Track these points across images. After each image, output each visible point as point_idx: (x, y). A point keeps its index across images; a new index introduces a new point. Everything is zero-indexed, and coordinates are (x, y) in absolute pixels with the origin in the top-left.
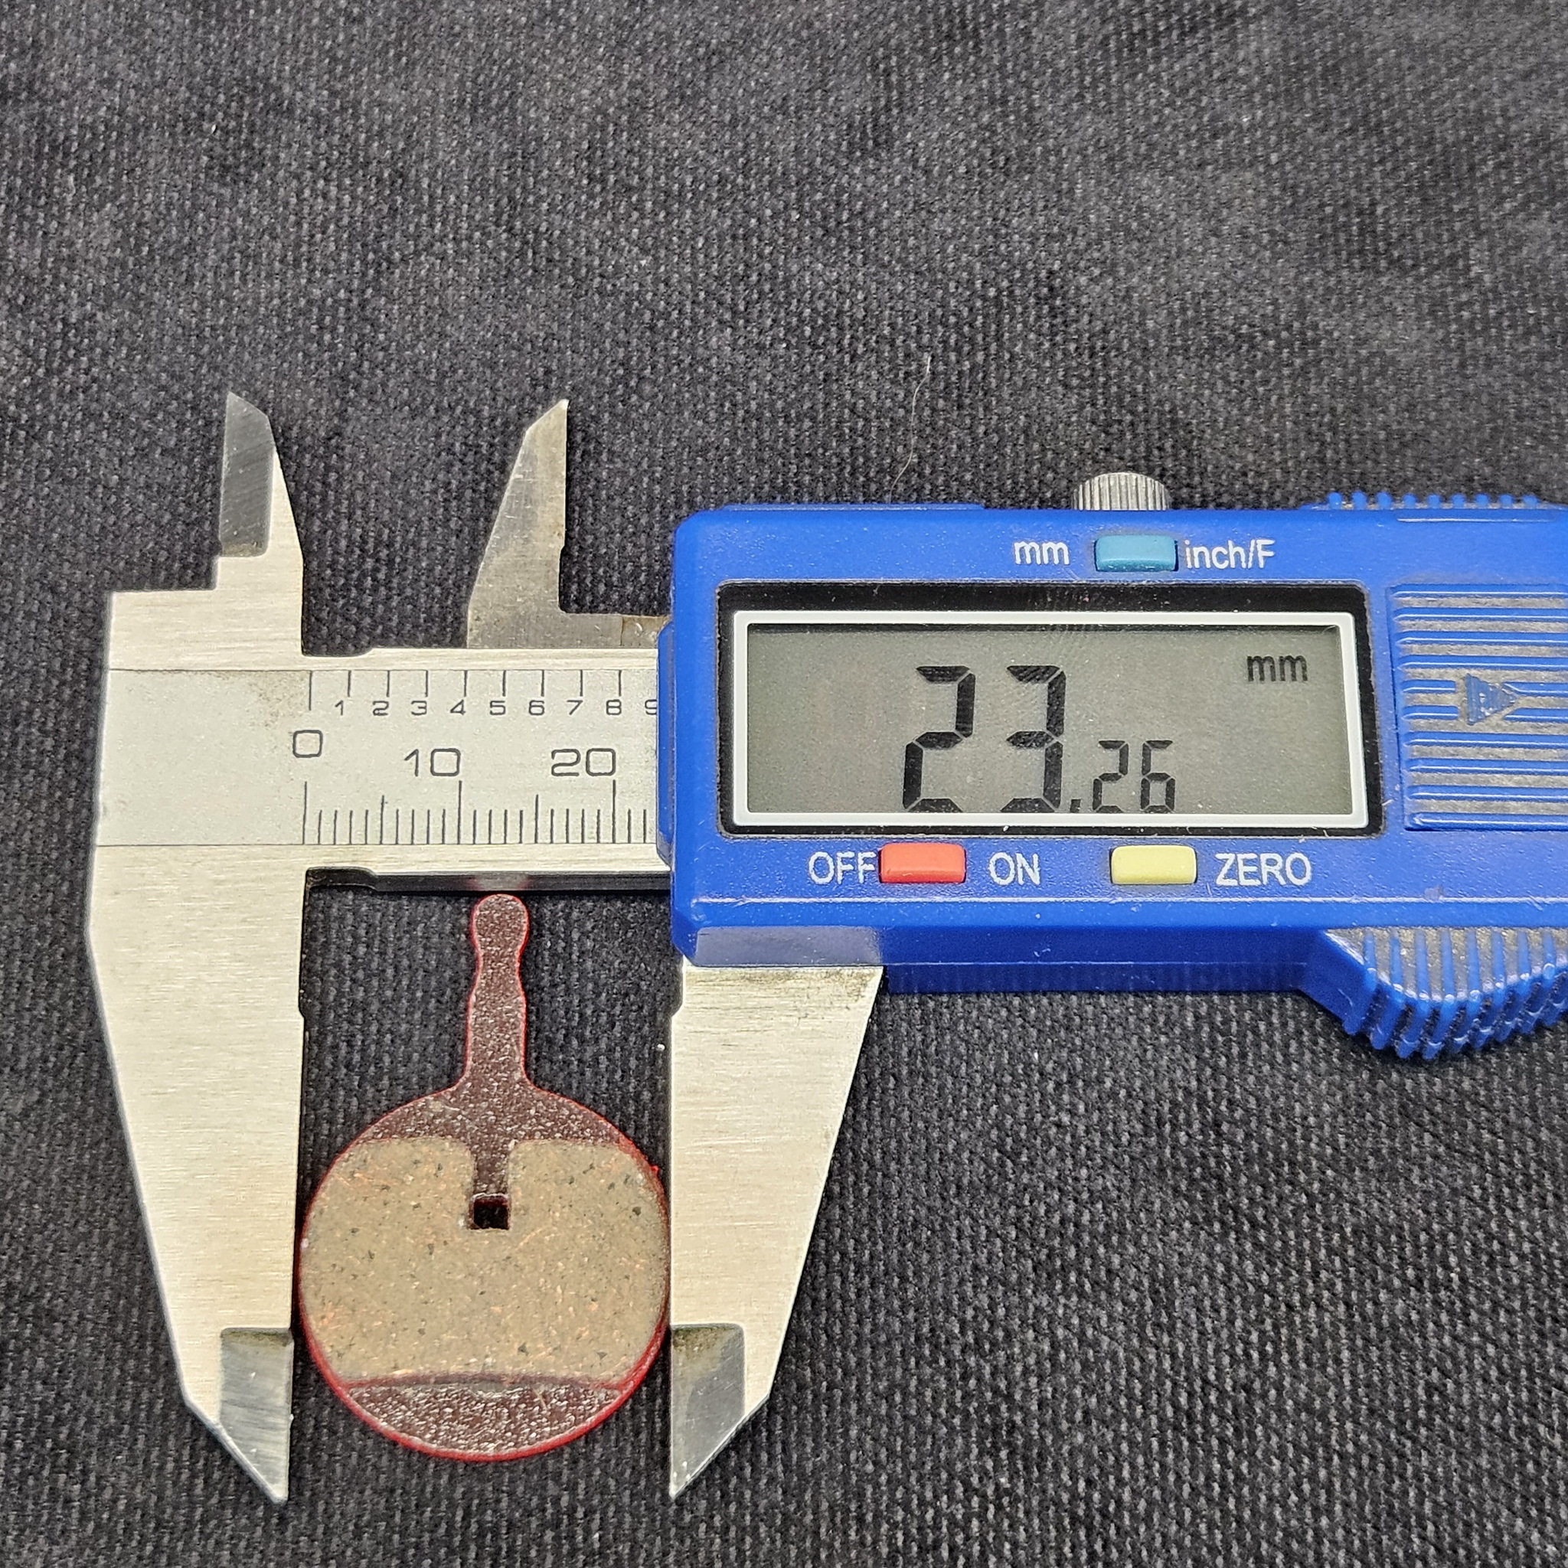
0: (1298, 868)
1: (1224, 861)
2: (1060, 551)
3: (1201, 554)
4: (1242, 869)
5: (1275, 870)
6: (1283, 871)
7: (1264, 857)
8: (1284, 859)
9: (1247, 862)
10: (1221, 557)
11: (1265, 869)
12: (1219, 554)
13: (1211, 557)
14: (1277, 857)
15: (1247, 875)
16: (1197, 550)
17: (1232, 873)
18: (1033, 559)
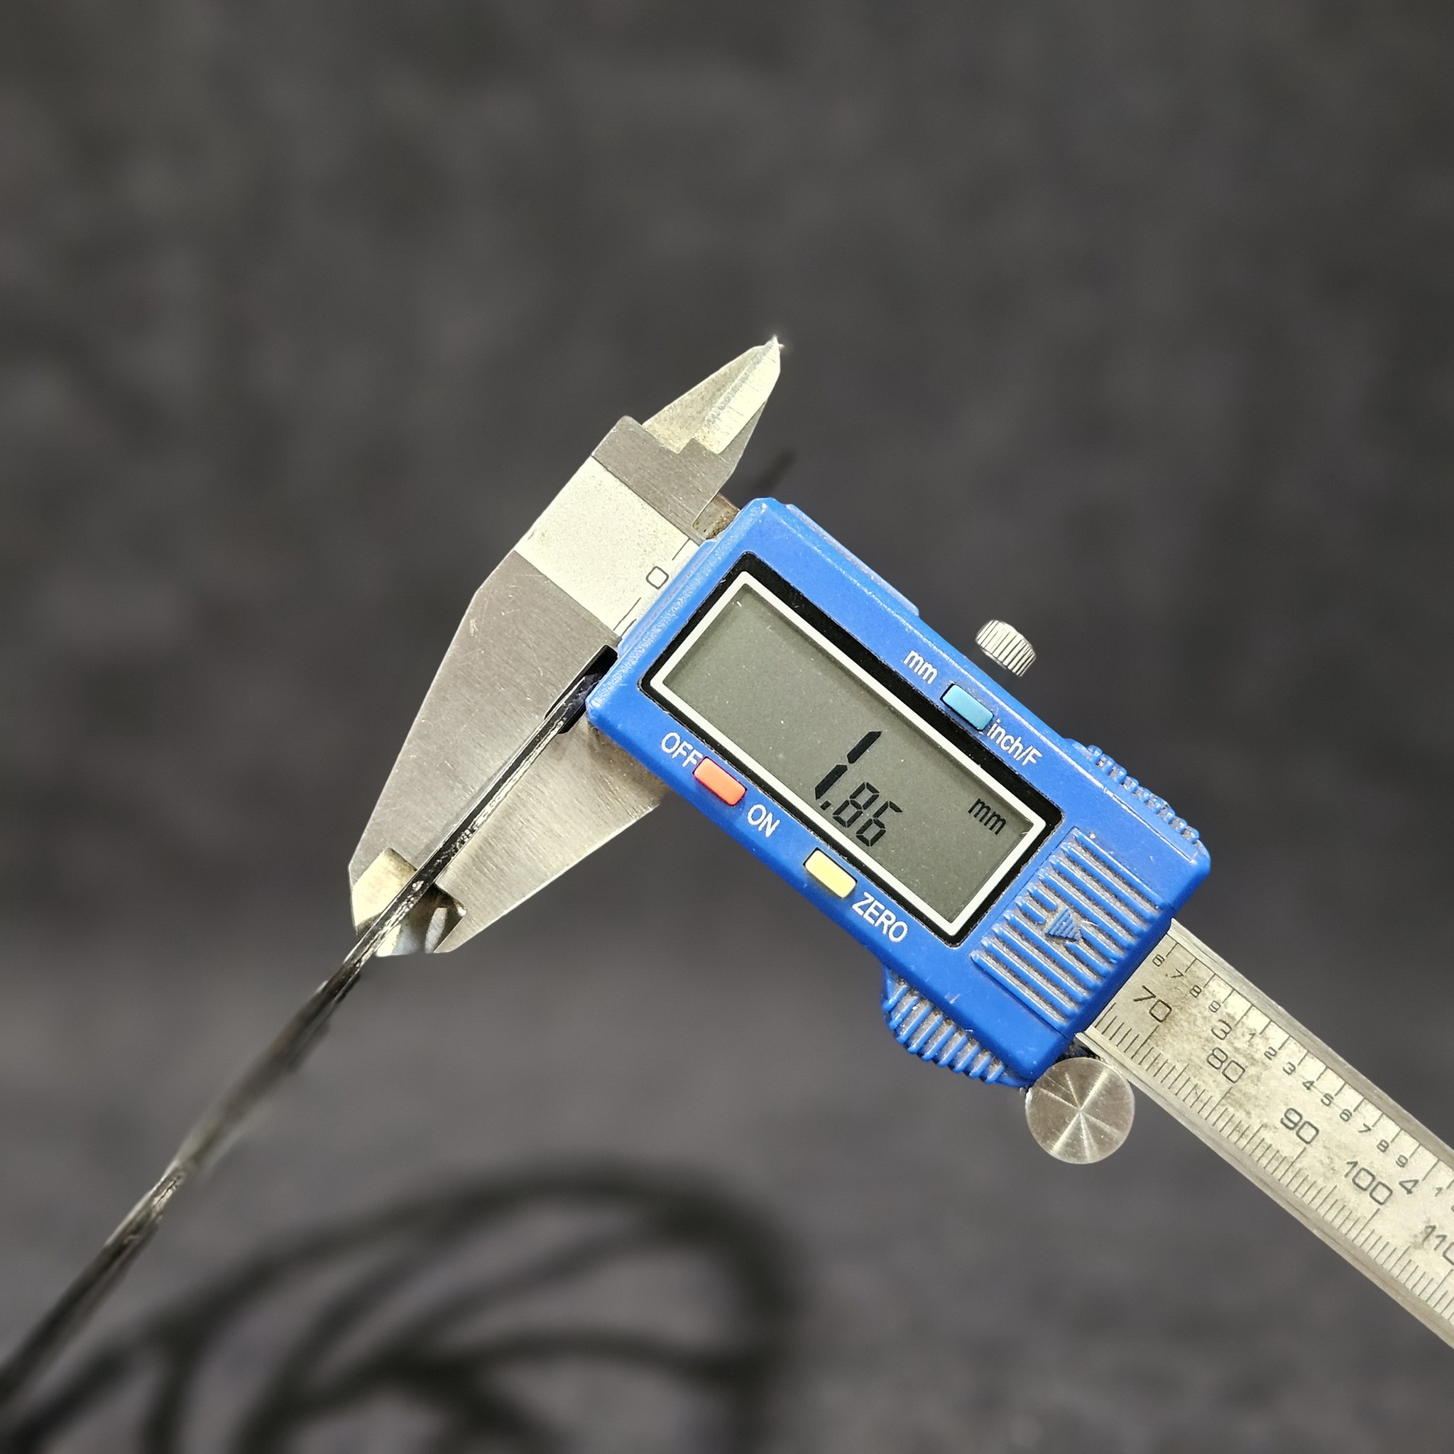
0: (898, 932)
1: (867, 899)
2: (932, 673)
3: (1000, 733)
4: (871, 909)
5: (887, 923)
6: (889, 928)
7: (887, 912)
8: (896, 921)
9: (876, 908)
10: (1008, 743)
11: (882, 918)
12: (1009, 740)
13: (1003, 739)
14: (893, 917)
15: (871, 915)
16: (999, 729)
17: (864, 908)
18: (914, 667)
